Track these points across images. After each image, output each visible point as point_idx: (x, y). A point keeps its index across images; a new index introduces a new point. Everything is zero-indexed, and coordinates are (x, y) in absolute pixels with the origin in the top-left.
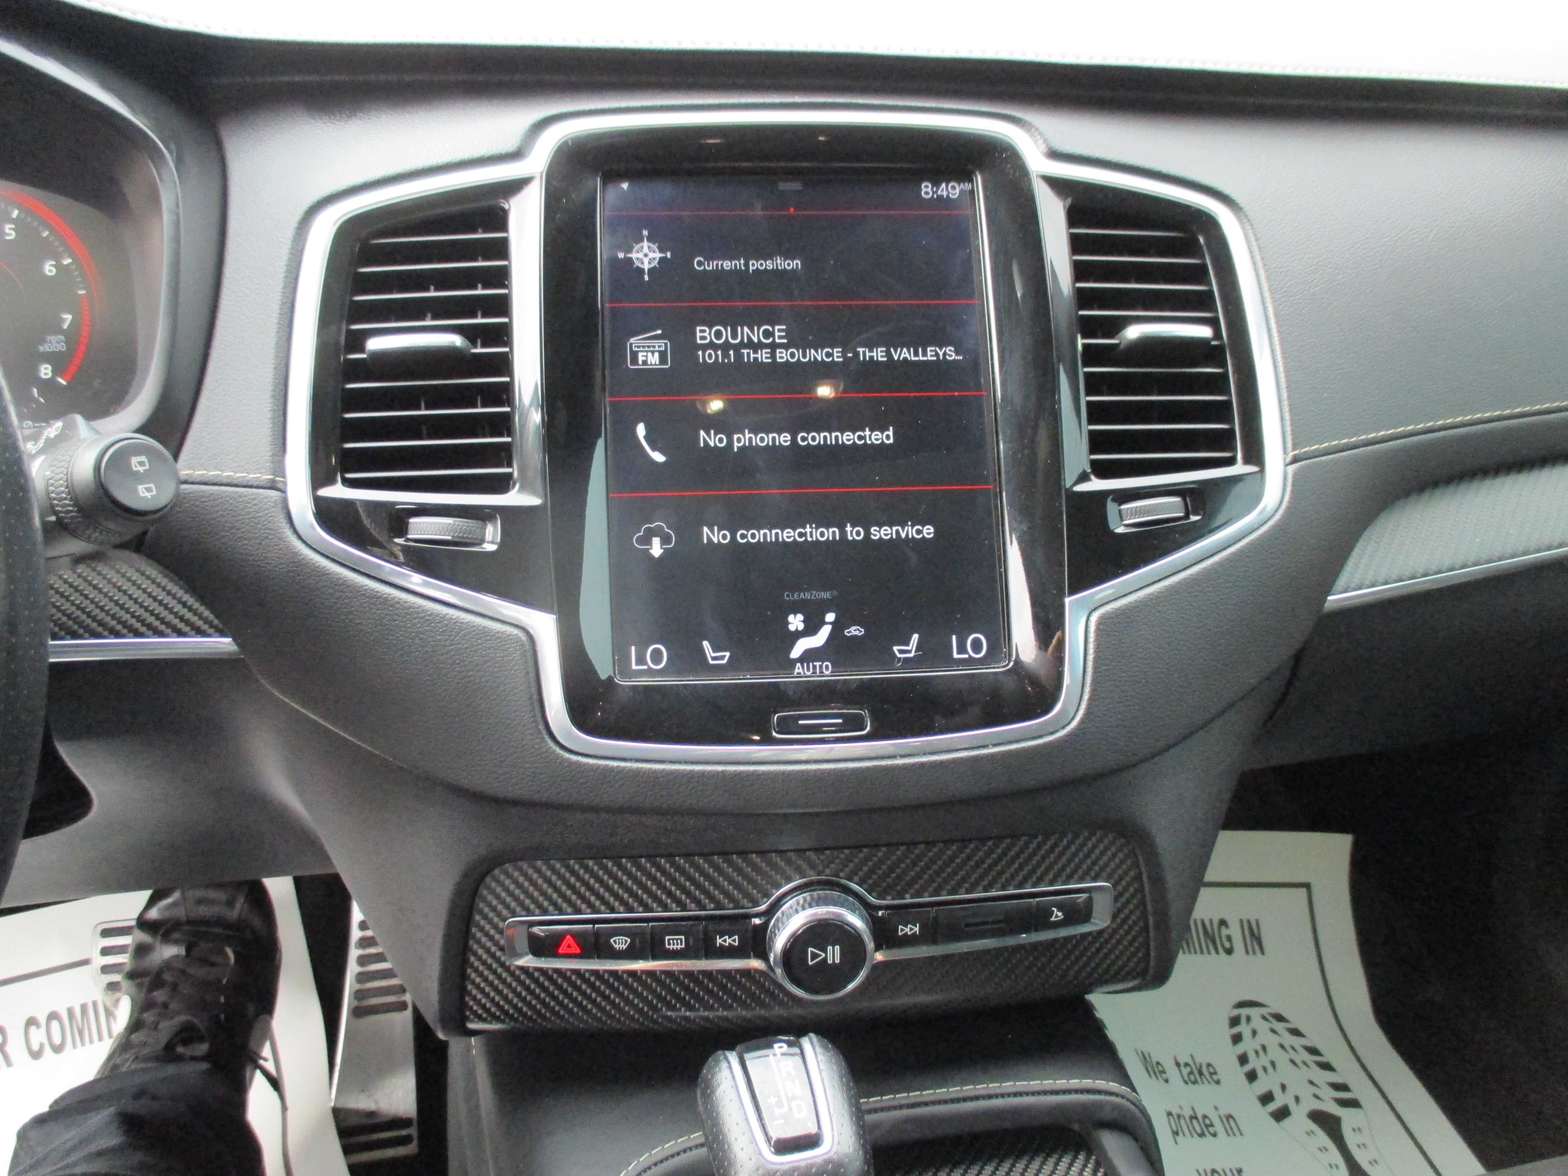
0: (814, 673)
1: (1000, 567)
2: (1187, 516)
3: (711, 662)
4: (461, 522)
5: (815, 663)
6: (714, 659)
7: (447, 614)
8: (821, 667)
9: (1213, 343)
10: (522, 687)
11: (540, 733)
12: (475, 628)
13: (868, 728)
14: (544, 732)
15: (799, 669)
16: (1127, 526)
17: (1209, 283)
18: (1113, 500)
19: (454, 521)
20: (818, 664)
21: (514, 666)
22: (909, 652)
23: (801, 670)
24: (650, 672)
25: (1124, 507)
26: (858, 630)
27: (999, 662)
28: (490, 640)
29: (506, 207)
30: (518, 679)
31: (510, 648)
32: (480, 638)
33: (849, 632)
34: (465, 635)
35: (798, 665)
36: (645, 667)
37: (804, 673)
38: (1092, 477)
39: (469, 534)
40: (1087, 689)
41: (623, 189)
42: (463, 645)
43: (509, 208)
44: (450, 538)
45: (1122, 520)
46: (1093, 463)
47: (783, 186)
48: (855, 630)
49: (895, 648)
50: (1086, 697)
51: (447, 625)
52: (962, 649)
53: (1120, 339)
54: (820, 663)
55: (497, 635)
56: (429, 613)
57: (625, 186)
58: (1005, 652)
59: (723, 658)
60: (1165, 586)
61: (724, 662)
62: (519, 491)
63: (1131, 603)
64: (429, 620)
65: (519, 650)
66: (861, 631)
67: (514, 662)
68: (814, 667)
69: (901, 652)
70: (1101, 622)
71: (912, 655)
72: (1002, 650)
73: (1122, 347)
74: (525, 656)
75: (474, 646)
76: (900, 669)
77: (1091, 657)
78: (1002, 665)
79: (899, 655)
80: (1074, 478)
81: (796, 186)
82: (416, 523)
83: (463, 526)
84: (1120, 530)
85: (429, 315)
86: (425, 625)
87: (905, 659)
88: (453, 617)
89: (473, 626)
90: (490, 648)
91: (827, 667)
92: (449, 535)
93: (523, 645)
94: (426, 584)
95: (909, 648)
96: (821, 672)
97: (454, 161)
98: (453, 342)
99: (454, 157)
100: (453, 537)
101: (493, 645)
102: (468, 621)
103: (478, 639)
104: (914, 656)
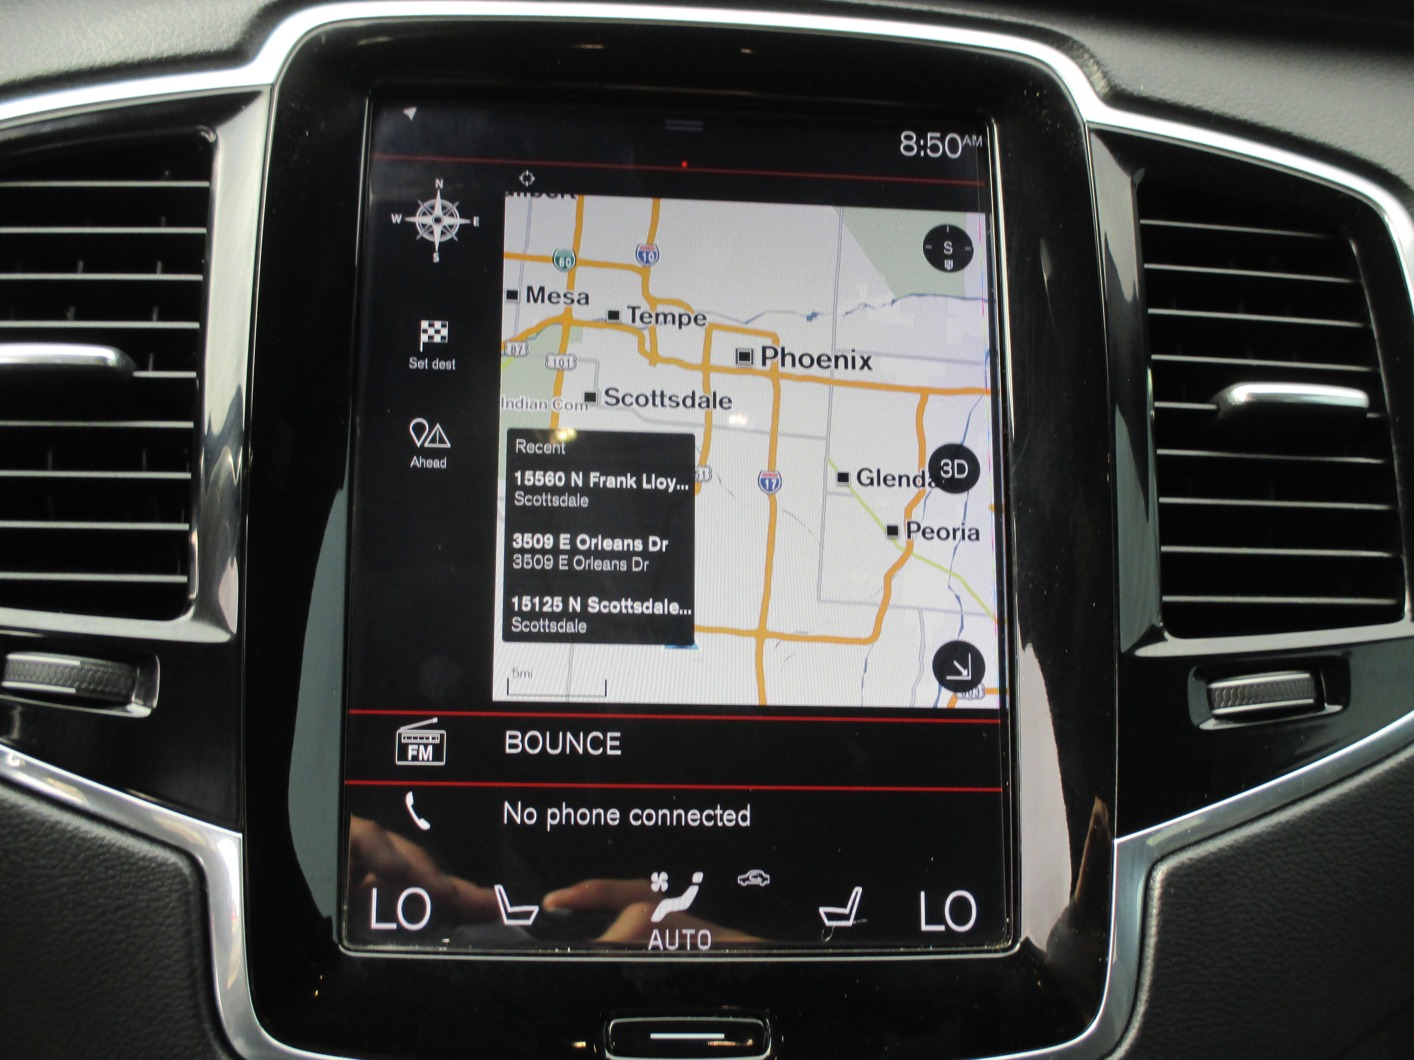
0: (682, 946)
1: (1006, 779)
2: (1319, 706)
3: (507, 922)
4: (95, 664)
5: (684, 931)
6: (511, 916)
7: (57, 823)
8: (694, 937)
9: (1370, 415)
10: (178, 956)
11: (204, 1035)
12: (105, 849)
13: (768, 1052)
14: (211, 1035)
15: (656, 939)
16: (1220, 718)
17: (1365, 319)
18: (1199, 675)
19: (82, 663)
20: (688, 932)
21: (167, 917)
22: (846, 917)
23: (659, 942)
24: (401, 936)
25: (1216, 685)
26: (761, 876)
27: (998, 941)
28: (128, 871)
29: (211, 138)
30: (170, 942)
31: (162, 886)
32: (113, 867)
33: (744, 880)
34: (86, 860)
35: (656, 932)
36: (393, 926)
37: (665, 948)
38: (1167, 635)
39: (107, 686)
40: (1144, 996)
41: (407, 117)
42: (84, 876)
43: (216, 143)
44: (72, 691)
45: (1212, 707)
46: (1167, 610)
47: (672, 125)
48: (755, 877)
49: (822, 910)
50: (1141, 1009)
51: (56, 841)
52: (935, 916)
53: (1217, 404)
54: (693, 931)
55: (142, 863)
56: (28, 819)
57: (411, 112)
58: (1008, 924)
59: (527, 915)
60: (1280, 823)
61: (529, 922)
62: (196, 617)
63: (1221, 850)
64: (27, 831)
65: (176, 891)
66: (764, 879)
67: (167, 912)
68: (683, 937)
69: (831, 916)
70: (1171, 880)
71: (850, 923)
72: (1004, 920)
73: (1221, 415)
74: (187, 902)
75: (99, 880)
76: (828, 948)
77: (1152, 941)
78: (1002, 946)
79: (828, 923)
80: (1135, 639)
81: (695, 126)
82: (18, 662)
83: (96, 672)
84: (1210, 725)
85: (72, 311)
86: (21, 838)
87: (838, 929)
88: (70, 828)
89: (101, 846)
90: (127, 885)
91: (704, 937)
92: (71, 686)
93: (184, 882)
94: (27, 768)
95: (846, 911)
96: (694, 946)
97: (130, 61)
98: (104, 359)
99: (131, 55)
100: (78, 689)
101: (132, 880)
102: (93, 835)
103: (107, 868)
104: (853, 925)
